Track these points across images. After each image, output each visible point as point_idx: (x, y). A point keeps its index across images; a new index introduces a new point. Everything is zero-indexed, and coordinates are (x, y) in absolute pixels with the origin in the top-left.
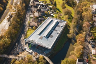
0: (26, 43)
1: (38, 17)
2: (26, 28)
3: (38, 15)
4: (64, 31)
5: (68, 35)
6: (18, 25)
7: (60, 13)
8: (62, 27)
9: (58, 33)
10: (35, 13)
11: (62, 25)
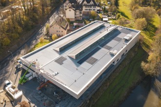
0: (18, 70)
1: (74, 20)
2: (39, 38)
3: (74, 18)
4: (133, 54)
5: (143, 64)
6: (19, 27)
7: (126, 19)
8: (127, 41)
9: (112, 55)
10: (68, 10)
11: (127, 38)
